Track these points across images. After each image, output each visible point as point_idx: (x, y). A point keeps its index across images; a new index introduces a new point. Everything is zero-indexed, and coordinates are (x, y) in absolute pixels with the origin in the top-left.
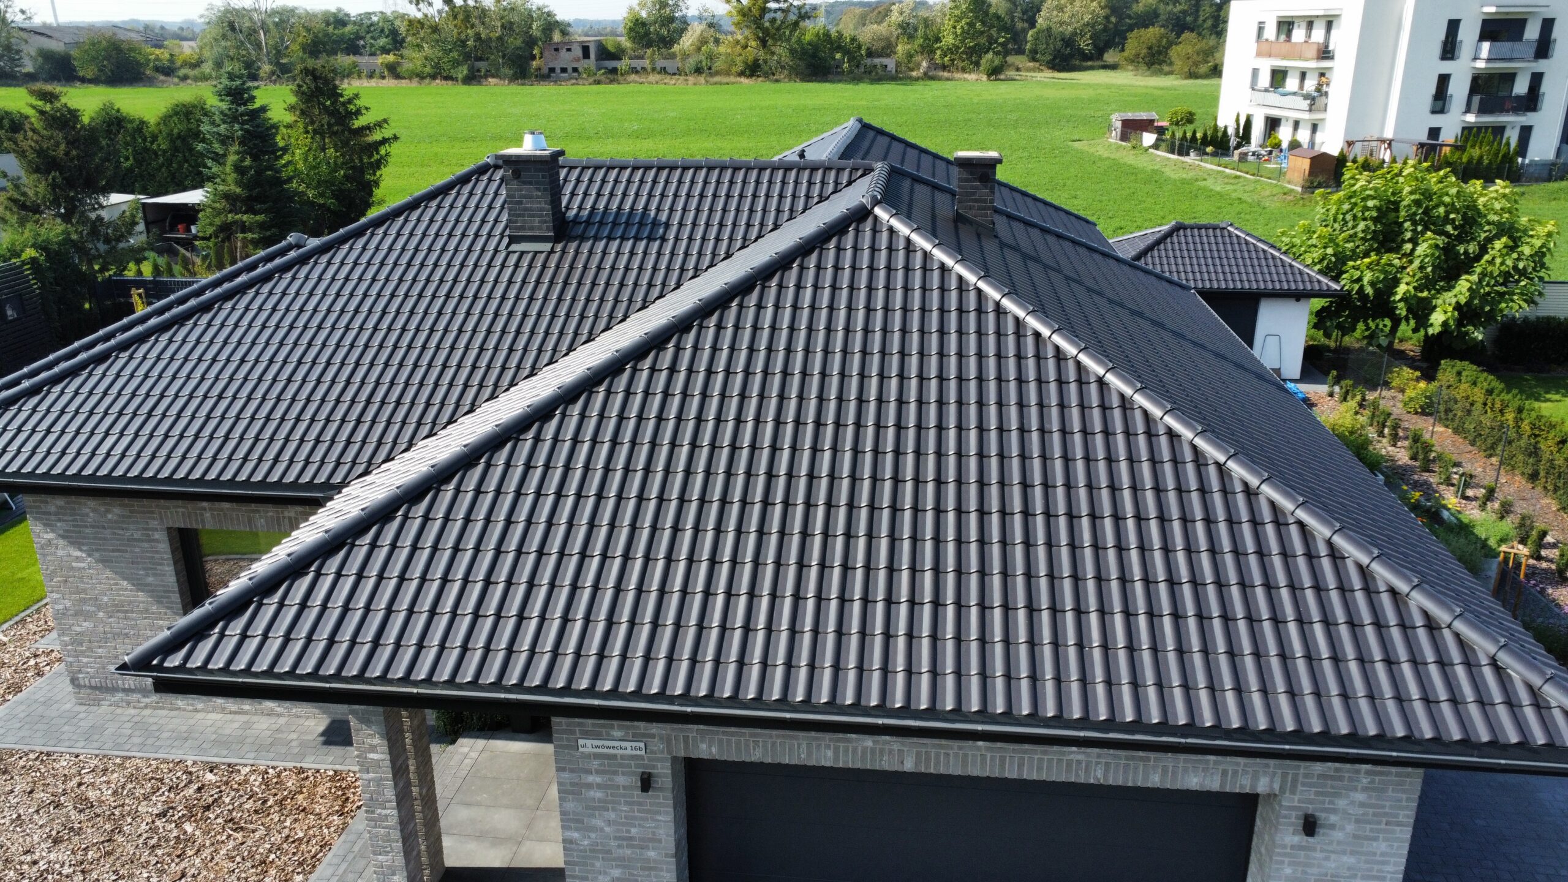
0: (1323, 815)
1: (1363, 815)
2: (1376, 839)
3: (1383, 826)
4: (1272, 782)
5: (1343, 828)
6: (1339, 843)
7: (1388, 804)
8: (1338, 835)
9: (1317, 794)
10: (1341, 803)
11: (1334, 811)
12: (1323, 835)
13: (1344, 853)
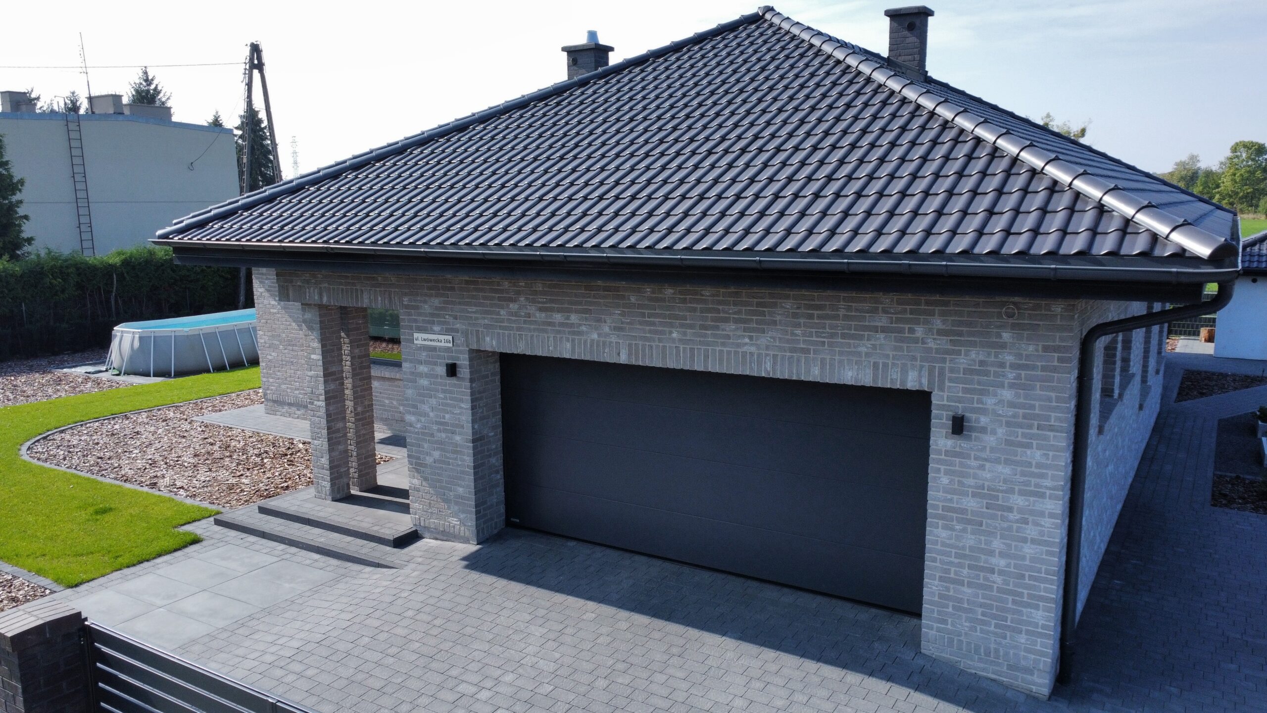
0: (973, 416)
1: (1014, 416)
2: (1029, 446)
3: (1035, 431)
4: (920, 376)
5: (994, 432)
6: (992, 450)
7: (1037, 404)
8: (990, 440)
9: (965, 391)
10: (990, 401)
11: (984, 411)
12: (977, 439)
13: (997, 461)
